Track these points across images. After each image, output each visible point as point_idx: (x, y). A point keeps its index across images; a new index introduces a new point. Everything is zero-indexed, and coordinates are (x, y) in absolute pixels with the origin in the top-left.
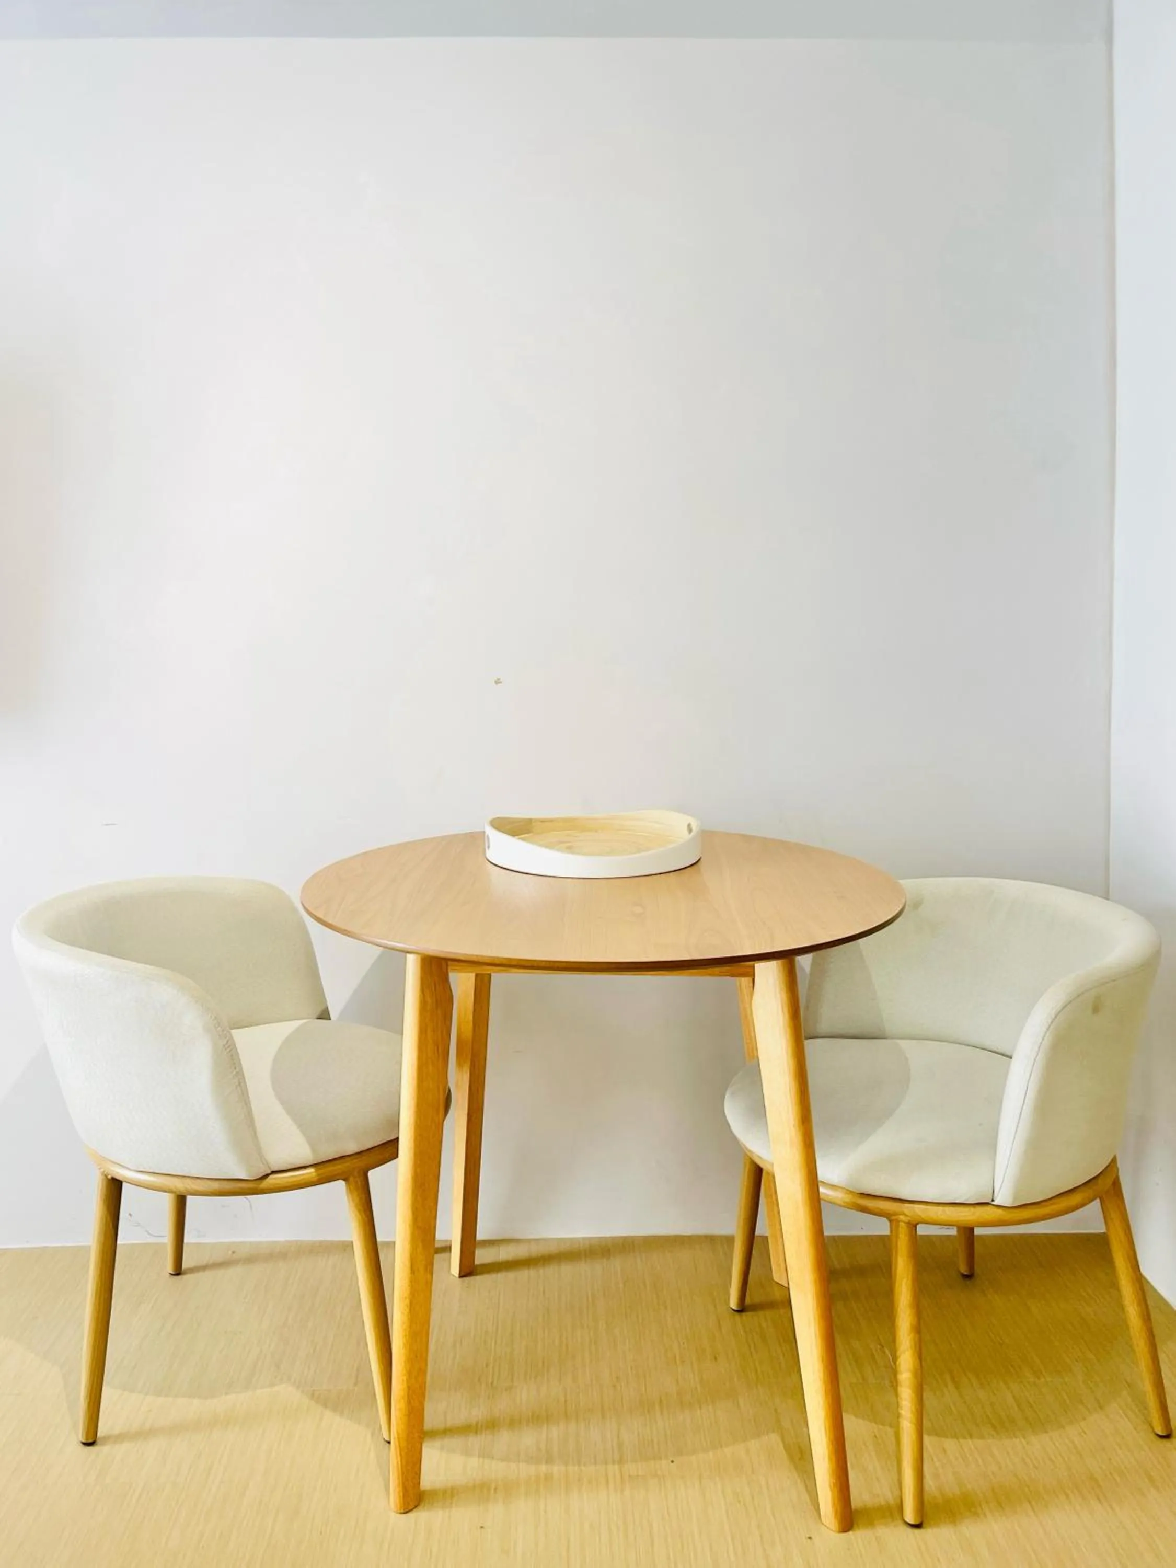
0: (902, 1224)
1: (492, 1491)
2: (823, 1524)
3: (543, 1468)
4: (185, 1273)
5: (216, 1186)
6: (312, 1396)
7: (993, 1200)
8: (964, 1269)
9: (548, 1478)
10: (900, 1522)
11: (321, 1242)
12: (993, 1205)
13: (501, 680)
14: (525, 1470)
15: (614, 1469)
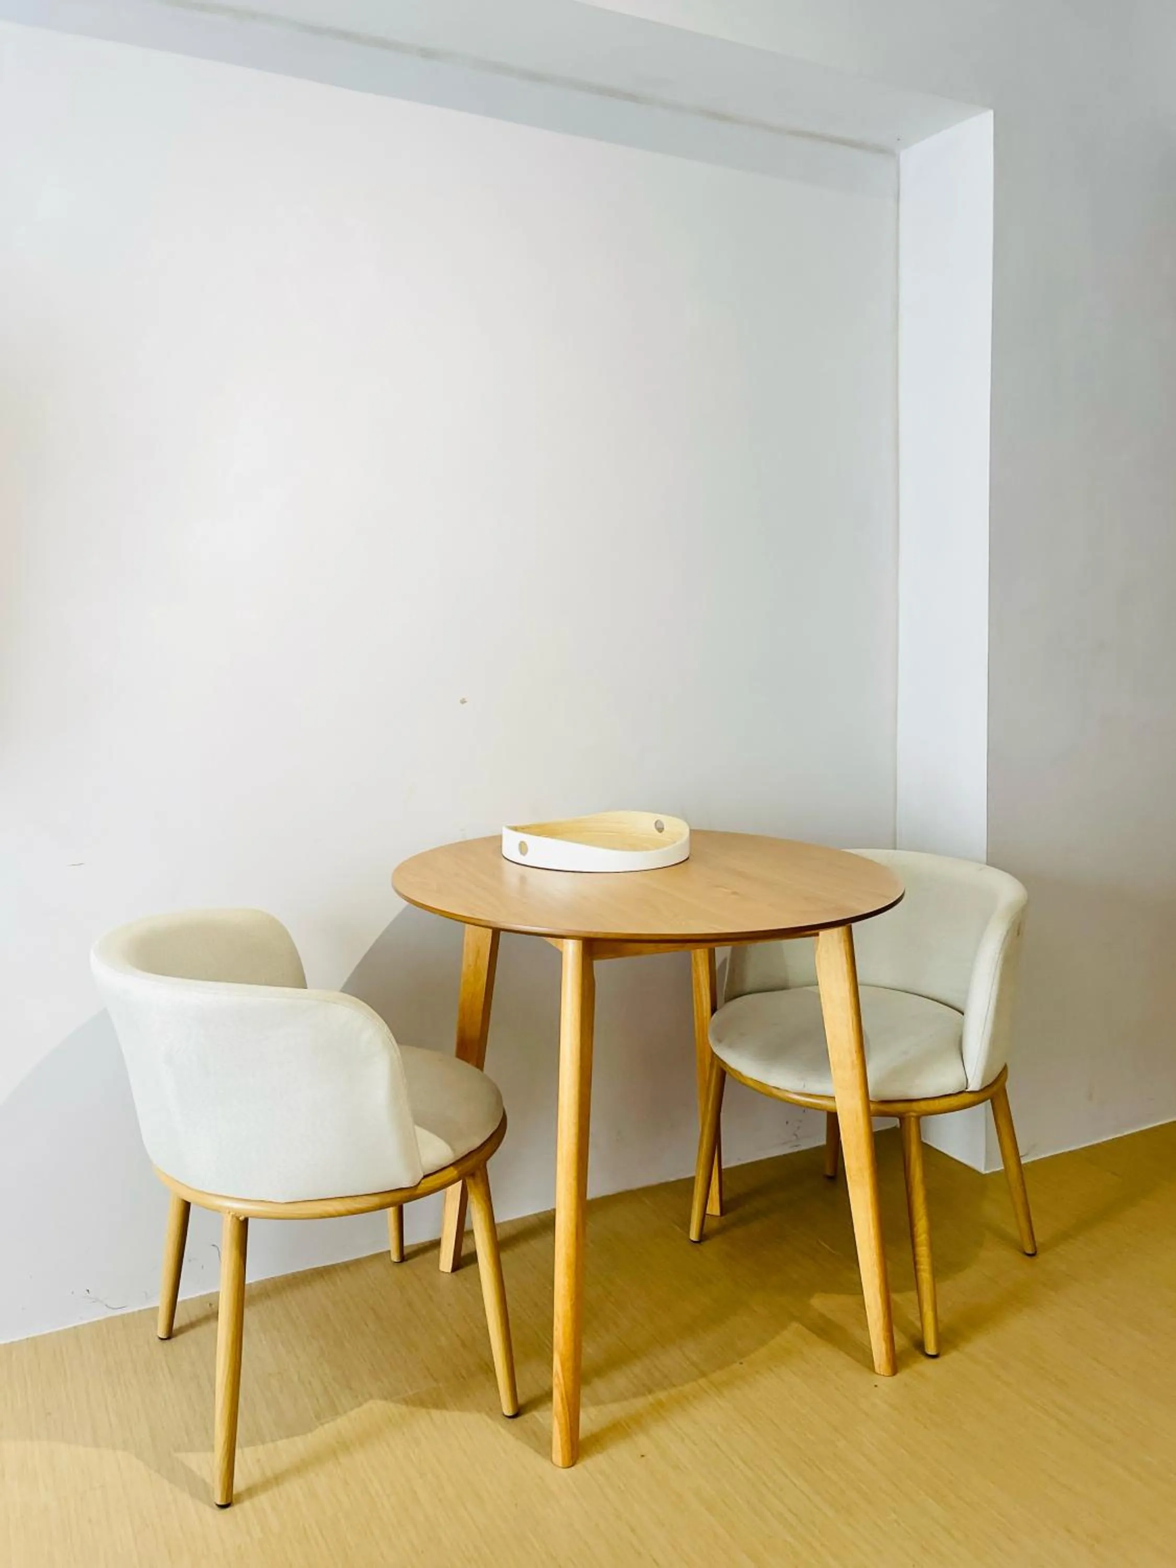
0: (913, 1119)
1: (627, 1428)
2: (877, 1374)
3: (650, 1398)
4: (175, 1336)
5: (376, 1200)
6: (406, 1402)
7: (967, 1088)
8: (829, 1172)
9: (660, 1404)
10: (923, 1358)
11: (293, 1274)
12: (968, 1092)
13: (466, 700)
14: (640, 1404)
15: (702, 1381)
